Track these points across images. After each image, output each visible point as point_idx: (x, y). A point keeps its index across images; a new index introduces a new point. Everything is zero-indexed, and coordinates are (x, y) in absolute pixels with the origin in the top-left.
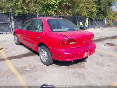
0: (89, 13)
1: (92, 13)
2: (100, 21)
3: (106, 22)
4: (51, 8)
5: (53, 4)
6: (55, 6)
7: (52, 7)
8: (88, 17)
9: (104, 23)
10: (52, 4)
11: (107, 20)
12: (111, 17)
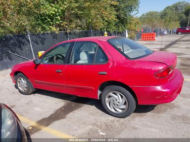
0: (106, 24)
1: (109, 23)
2: (121, 33)
3: (127, 35)
4: (49, 21)
5: (54, 13)
6: (57, 16)
7: (52, 19)
8: (105, 29)
9: (126, 37)
10: (52, 14)
11: (128, 32)
12: (133, 27)
